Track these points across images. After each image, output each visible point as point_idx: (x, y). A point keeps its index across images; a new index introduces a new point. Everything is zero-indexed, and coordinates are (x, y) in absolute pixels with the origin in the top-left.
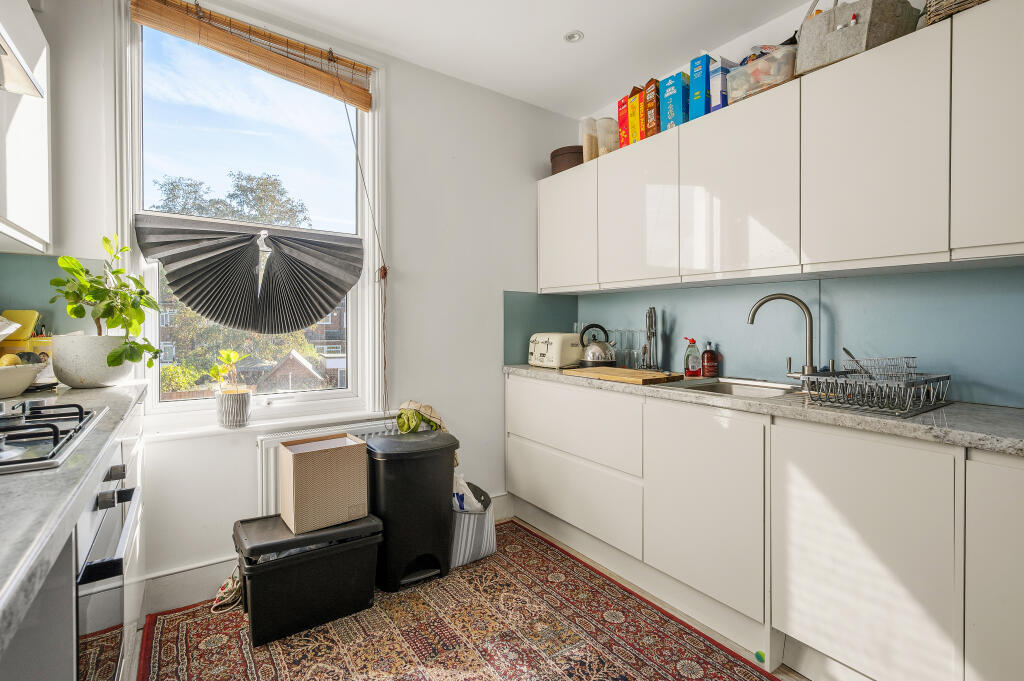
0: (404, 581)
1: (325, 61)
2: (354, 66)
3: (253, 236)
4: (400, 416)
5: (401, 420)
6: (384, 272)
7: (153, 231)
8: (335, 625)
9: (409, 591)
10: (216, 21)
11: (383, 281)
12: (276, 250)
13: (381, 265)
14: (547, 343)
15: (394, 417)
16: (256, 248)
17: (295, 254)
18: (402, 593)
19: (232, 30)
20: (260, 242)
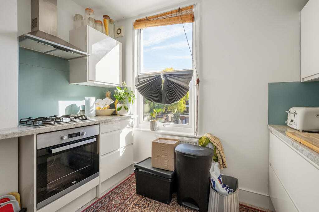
0: (183, 203)
1: (178, 13)
2: (187, 8)
3: (160, 76)
4: (201, 138)
5: (200, 140)
6: (198, 81)
7: (141, 78)
8: (155, 202)
9: (184, 208)
10: (150, 18)
11: (198, 85)
12: (166, 79)
13: (197, 78)
14: (295, 113)
15: (198, 138)
16: (161, 79)
17: (171, 79)
18: (181, 207)
19: (158, 18)
20: (162, 77)
